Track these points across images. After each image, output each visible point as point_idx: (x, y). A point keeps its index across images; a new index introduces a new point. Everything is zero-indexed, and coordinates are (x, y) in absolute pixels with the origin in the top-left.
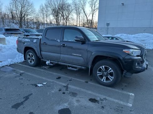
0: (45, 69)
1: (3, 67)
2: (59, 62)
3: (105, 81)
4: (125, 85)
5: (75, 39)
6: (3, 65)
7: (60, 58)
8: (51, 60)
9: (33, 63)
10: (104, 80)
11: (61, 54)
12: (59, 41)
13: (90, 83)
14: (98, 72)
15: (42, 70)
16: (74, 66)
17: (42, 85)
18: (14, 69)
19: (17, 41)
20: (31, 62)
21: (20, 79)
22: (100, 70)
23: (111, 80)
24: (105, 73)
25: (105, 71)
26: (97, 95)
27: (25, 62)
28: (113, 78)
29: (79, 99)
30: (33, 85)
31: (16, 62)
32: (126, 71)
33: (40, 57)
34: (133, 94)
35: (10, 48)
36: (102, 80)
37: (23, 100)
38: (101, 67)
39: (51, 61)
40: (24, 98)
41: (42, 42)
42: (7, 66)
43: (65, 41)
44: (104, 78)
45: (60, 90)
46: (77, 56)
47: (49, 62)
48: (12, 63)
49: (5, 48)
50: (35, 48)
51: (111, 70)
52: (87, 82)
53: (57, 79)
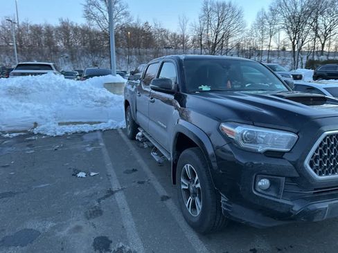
1: (95, 131)
3: (190, 211)
6: (95, 129)
8: (145, 131)
10: (189, 207)
11: (149, 119)
14: (182, 180)
17: (84, 175)
23: (198, 212)
26: (133, 236)
27: (124, 131)
28: (200, 207)
29: (86, 227)
32: (225, 196)
36: (187, 205)
38: (186, 167)
39: (143, 133)
42: (101, 130)
44: (190, 199)
47: (141, 134)
48: (111, 128)
49: (112, 99)
51: (197, 181)
53: (126, 171)
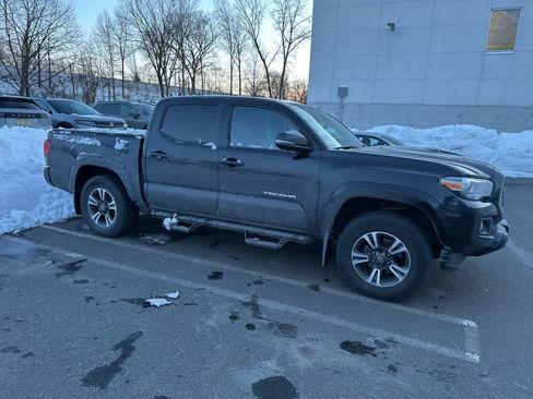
0: (156, 244)
2: (210, 219)
3: (378, 284)
4: (441, 293)
5: (278, 141)
7: (217, 207)
8: (180, 214)
9: (110, 223)
10: (374, 280)
11: (218, 191)
12: (214, 147)
13: (325, 289)
14: (353, 254)
15: (149, 250)
16: (267, 232)
17: (165, 301)
18: (41, 246)
19: (45, 145)
20: (102, 219)
21: (76, 282)
22: (362, 246)
23: (401, 279)
24: (380, 257)
25: (380, 250)
26: (362, 329)
28: (406, 271)
29: (309, 344)
30: (132, 301)
31: (42, 222)
32: (448, 248)
33: (140, 203)
34: (473, 324)
35: (15, 171)
36: (369, 280)
37: (115, 355)
38: (365, 237)
39: (183, 218)
40: (116, 348)
41: (148, 151)
42: (10, 234)
43: (238, 149)
44: (376, 272)
45: (234, 318)
46: (279, 198)
47: (175, 220)
48: (27, 226)
50: (120, 172)
51: (399, 246)
52: (316, 288)
53: (210, 277)
